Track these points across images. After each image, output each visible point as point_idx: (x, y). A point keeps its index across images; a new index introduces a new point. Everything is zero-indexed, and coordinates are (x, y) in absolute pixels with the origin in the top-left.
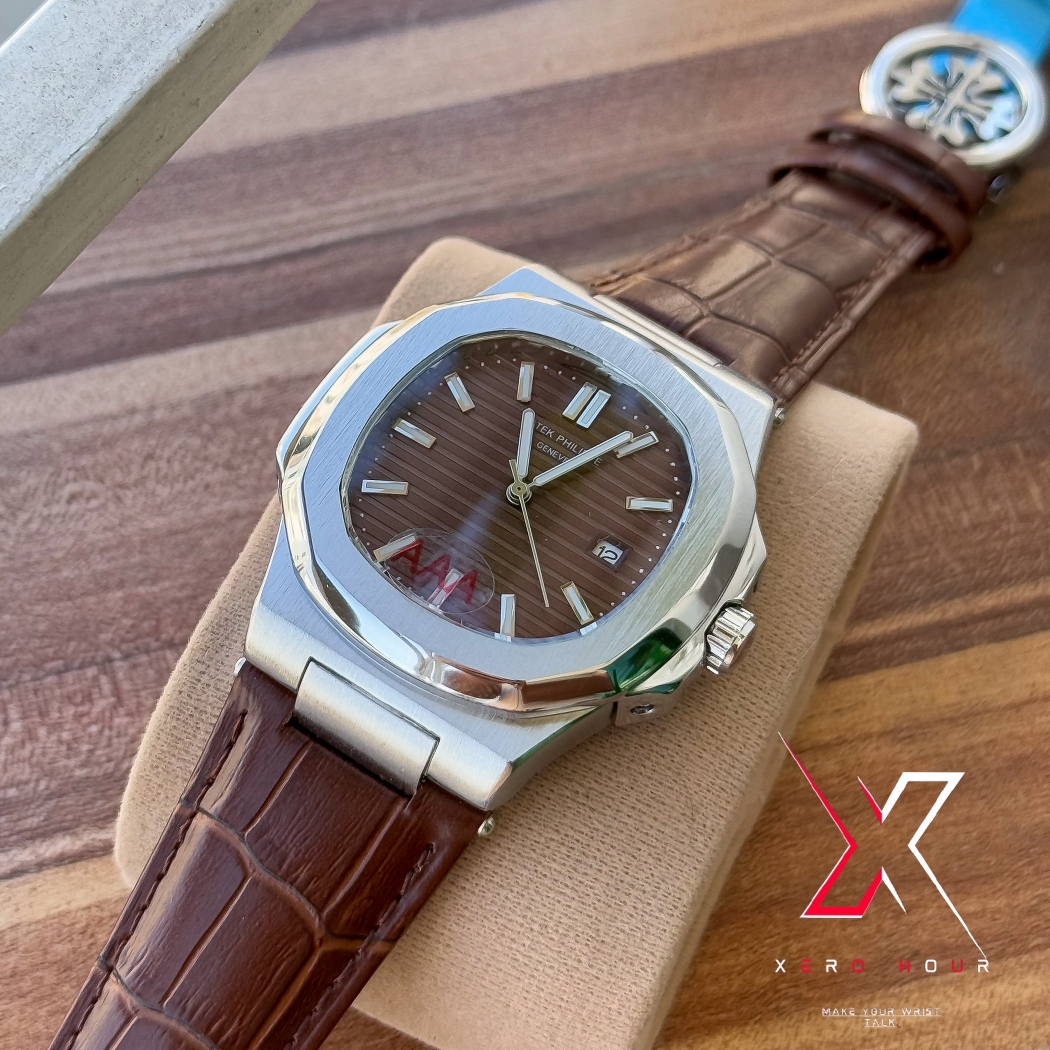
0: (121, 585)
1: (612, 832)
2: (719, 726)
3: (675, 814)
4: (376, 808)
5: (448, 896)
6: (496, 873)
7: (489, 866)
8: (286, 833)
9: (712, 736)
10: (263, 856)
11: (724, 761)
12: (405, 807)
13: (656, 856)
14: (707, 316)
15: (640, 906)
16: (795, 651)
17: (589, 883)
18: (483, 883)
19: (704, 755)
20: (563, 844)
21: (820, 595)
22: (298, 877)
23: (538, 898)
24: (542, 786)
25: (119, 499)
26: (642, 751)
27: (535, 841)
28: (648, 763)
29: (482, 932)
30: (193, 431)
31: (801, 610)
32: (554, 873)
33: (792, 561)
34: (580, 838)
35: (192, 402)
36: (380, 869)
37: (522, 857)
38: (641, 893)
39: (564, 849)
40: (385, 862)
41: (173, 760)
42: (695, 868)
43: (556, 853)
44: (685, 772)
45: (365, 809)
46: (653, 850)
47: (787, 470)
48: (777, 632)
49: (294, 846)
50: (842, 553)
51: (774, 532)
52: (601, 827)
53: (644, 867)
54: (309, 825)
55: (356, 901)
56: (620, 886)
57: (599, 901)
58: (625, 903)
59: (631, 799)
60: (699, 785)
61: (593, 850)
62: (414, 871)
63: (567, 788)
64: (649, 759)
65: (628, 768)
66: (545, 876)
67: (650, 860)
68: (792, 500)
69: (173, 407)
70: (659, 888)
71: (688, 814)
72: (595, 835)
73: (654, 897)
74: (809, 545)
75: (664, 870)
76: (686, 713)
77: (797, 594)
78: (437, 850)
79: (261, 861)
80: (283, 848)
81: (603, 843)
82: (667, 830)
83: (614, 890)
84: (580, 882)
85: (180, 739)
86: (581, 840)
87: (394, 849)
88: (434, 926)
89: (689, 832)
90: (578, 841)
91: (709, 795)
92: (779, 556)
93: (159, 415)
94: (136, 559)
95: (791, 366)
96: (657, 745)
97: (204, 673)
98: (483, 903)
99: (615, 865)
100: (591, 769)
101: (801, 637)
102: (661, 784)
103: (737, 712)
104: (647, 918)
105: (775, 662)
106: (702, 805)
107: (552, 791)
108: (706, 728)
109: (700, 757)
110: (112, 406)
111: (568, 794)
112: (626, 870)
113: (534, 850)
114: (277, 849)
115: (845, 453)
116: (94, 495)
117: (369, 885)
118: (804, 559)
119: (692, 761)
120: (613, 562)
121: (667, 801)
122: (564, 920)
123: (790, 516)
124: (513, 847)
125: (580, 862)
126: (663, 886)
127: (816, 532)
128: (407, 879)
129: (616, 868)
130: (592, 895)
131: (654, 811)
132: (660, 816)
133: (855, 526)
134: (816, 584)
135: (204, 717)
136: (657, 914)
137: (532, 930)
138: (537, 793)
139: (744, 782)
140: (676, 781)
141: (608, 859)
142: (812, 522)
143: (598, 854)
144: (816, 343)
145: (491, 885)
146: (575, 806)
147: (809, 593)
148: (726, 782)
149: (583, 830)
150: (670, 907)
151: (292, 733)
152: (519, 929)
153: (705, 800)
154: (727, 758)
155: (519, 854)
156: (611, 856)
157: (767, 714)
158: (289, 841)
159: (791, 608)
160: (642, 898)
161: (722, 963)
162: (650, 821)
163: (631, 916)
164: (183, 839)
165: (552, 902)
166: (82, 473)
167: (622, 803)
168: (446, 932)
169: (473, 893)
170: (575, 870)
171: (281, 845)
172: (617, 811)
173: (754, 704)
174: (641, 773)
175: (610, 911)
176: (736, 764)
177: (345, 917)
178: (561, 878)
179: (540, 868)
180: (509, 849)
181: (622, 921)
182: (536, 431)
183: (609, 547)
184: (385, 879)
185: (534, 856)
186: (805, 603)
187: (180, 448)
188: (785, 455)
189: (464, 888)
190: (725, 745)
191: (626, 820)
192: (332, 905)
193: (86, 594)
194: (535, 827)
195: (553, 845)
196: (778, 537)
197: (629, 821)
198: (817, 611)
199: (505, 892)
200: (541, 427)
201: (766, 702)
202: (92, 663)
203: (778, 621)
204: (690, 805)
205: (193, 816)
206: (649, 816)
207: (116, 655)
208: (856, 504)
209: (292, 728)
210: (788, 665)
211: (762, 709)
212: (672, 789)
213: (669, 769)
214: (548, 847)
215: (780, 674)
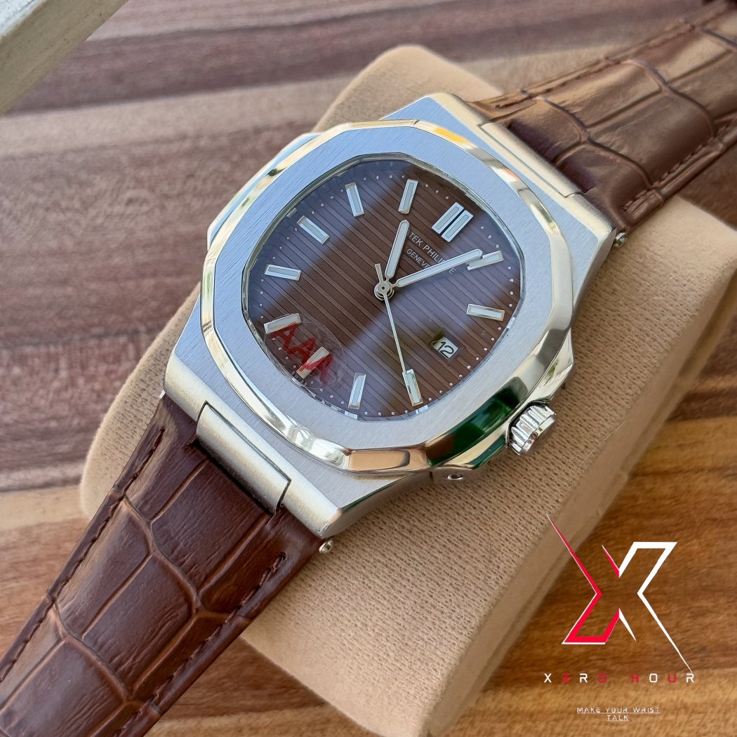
0: (154, 274)
1: (425, 563)
2: (524, 489)
3: (476, 555)
4: (245, 520)
5: (298, 589)
6: (334, 579)
7: (330, 573)
8: (179, 528)
9: (518, 497)
10: (162, 542)
11: (524, 518)
12: (266, 523)
13: (456, 586)
14: (584, 143)
15: (437, 623)
16: (598, 435)
17: (401, 599)
18: (325, 584)
19: (508, 511)
20: (386, 566)
21: (629, 391)
22: (184, 562)
23: (363, 603)
24: (378, 518)
25: (163, 207)
26: (459, 502)
27: (366, 560)
28: (462, 512)
29: (321, 619)
30: (227, 158)
31: (610, 402)
32: (376, 586)
33: (610, 360)
34: (399, 563)
35: (230, 134)
36: (244, 566)
37: (355, 570)
38: (440, 613)
39: (386, 570)
40: (248, 561)
41: (116, 452)
42: (485, 600)
43: (380, 572)
44: (490, 523)
45: (238, 520)
46: (455, 581)
47: (622, 283)
48: (586, 418)
49: (184, 538)
50: (654, 357)
51: (599, 335)
52: (416, 557)
53: (446, 594)
54: (196, 525)
55: (225, 586)
56: (425, 605)
57: (407, 614)
58: (426, 618)
59: (443, 539)
60: (500, 535)
61: (408, 574)
62: (269, 570)
63: (396, 523)
64: (463, 509)
65: (446, 513)
66: (370, 588)
67: (451, 589)
68: (621, 309)
69: (214, 137)
70: (454, 611)
71: (486, 556)
72: (411, 563)
73: (450, 617)
74: (627, 348)
75: (460, 598)
76: (500, 476)
77: (609, 388)
78: (288, 558)
79: (160, 545)
80: (176, 538)
81: (417, 570)
82: (468, 567)
83: (419, 607)
84: (395, 597)
85: (122, 438)
86: (401, 565)
87: (256, 552)
88: (287, 607)
89: (485, 571)
90: (398, 565)
91: (507, 544)
92: (601, 356)
93: (203, 143)
94: (168, 255)
95: (649, 190)
96: (472, 498)
97: (144, 390)
98: (323, 599)
99: (423, 588)
100: (417, 510)
101: (606, 424)
102: (469, 530)
103: (541, 480)
104: (442, 633)
105: (580, 442)
106: (500, 551)
107: (385, 523)
108: (513, 490)
109: (505, 513)
110: (169, 132)
111: (396, 527)
112: (430, 593)
113: (364, 567)
114: (172, 538)
115: (675, 272)
116: (145, 201)
117: (236, 575)
118: (620, 360)
119: (497, 515)
120: (449, 356)
121: (472, 544)
122: (380, 623)
123: (616, 322)
124: (349, 562)
125: (397, 582)
126: (457, 610)
127: (635, 338)
128: (264, 575)
129: (423, 591)
130: (402, 608)
131: (460, 551)
132: (464, 556)
133: (669, 336)
134: (627, 381)
135: (140, 424)
136: (450, 631)
137: (356, 625)
138: (373, 523)
139: (537, 536)
140: (481, 530)
141: (418, 583)
142: (633, 329)
143: (411, 578)
144: (683, 166)
145: (330, 587)
146: (400, 537)
147: (619, 388)
148: (522, 534)
149: (403, 557)
150: (461, 627)
151: (194, 452)
152: (346, 622)
153: (503, 547)
154: (526, 516)
155: (353, 568)
156: (421, 581)
157: (566, 484)
158: (181, 534)
159: (602, 399)
160: (440, 617)
161: (550, 633)
162: (455, 558)
163: (430, 629)
164: (112, 515)
165: (373, 608)
166: (139, 182)
167: (436, 541)
168: (296, 613)
169: (317, 590)
170: (393, 587)
171: (175, 536)
172: (432, 547)
173: (556, 474)
174: (455, 519)
175: (414, 622)
176: (533, 521)
177: (215, 597)
178: (381, 591)
179: (366, 582)
180: (346, 563)
181: (422, 632)
182: (408, 239)
183: (448, 343)
184: (248, 573)
185: (364, 571)
186: (614, 396)
187: (215, 170)
188: (623, 270)
189: (310, 586)
190: (526, 504)
191: (437, 555)
192: (207, 586)
193: (128, 278)
194: (368, 550)
195: (379, 565)
196: (603, 340)
197: (440, 556)
198: (623, 403)
199: (339, 594)
200: (413, 236)
201: (567, 474)
202: (124, 332)
203: (589, 409)
204: (489, 550)
205: (120, 500)
206: (456, 554)
207: (142, 328)
208: (674, 318)
209: (195, 448)
210: (591, 445)
211: (563, 479)
212: (477, 535)
213: (478, 518)
214: (375, 567)
215: (582, 452)
